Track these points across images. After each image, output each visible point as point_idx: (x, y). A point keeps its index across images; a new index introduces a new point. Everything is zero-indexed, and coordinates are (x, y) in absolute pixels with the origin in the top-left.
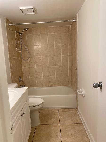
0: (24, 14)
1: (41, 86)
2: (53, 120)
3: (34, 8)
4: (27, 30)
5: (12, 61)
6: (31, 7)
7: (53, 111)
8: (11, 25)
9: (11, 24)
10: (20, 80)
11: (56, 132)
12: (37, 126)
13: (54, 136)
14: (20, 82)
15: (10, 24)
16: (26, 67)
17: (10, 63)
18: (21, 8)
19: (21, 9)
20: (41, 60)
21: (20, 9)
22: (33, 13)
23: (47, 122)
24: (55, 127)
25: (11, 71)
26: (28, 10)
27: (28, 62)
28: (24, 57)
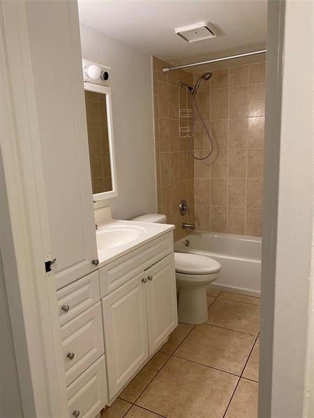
0: (190, 41)
1: (241, 232)
2: (244, 322)
3: (210, 24)
4: (209, 78)
5: (162, 163)
6: (202, 24)
7: (254, 303)
8: (167, 72)
9: (167, 68)
10: (183, 209)
11: (239, 351)
12: (199, 325)
13: (229, 357)
14: (183, 215)
15: (164, 70)
16: (202, 178)
17: (158, 167)
18: (178, 30)
19: (178, 33)
20: (243, 158)
21: (176, 32)
22: (212, 37)
23: (226, 322)
24: (242, 338)
25: (158, 184)
26: (196, 32)
27: (209, 165)
28: (201, 152)
